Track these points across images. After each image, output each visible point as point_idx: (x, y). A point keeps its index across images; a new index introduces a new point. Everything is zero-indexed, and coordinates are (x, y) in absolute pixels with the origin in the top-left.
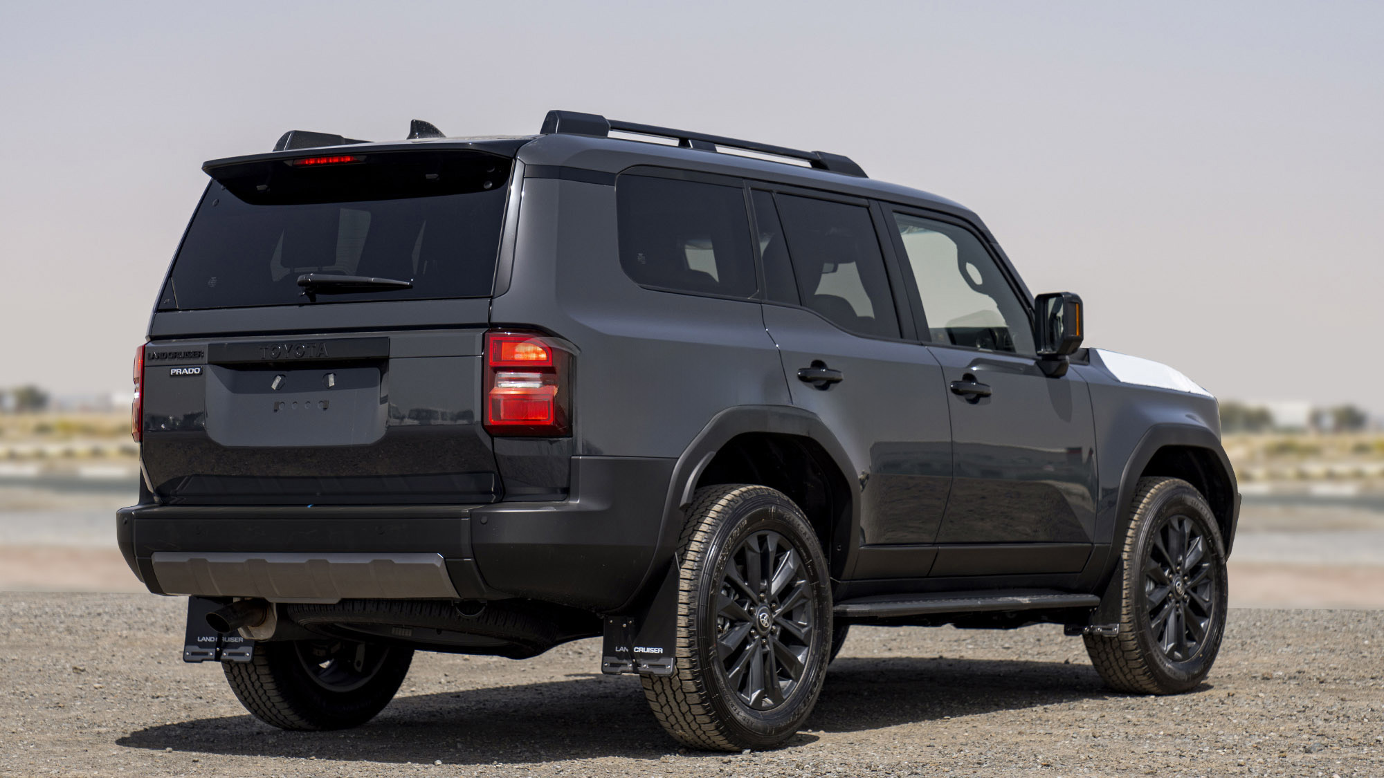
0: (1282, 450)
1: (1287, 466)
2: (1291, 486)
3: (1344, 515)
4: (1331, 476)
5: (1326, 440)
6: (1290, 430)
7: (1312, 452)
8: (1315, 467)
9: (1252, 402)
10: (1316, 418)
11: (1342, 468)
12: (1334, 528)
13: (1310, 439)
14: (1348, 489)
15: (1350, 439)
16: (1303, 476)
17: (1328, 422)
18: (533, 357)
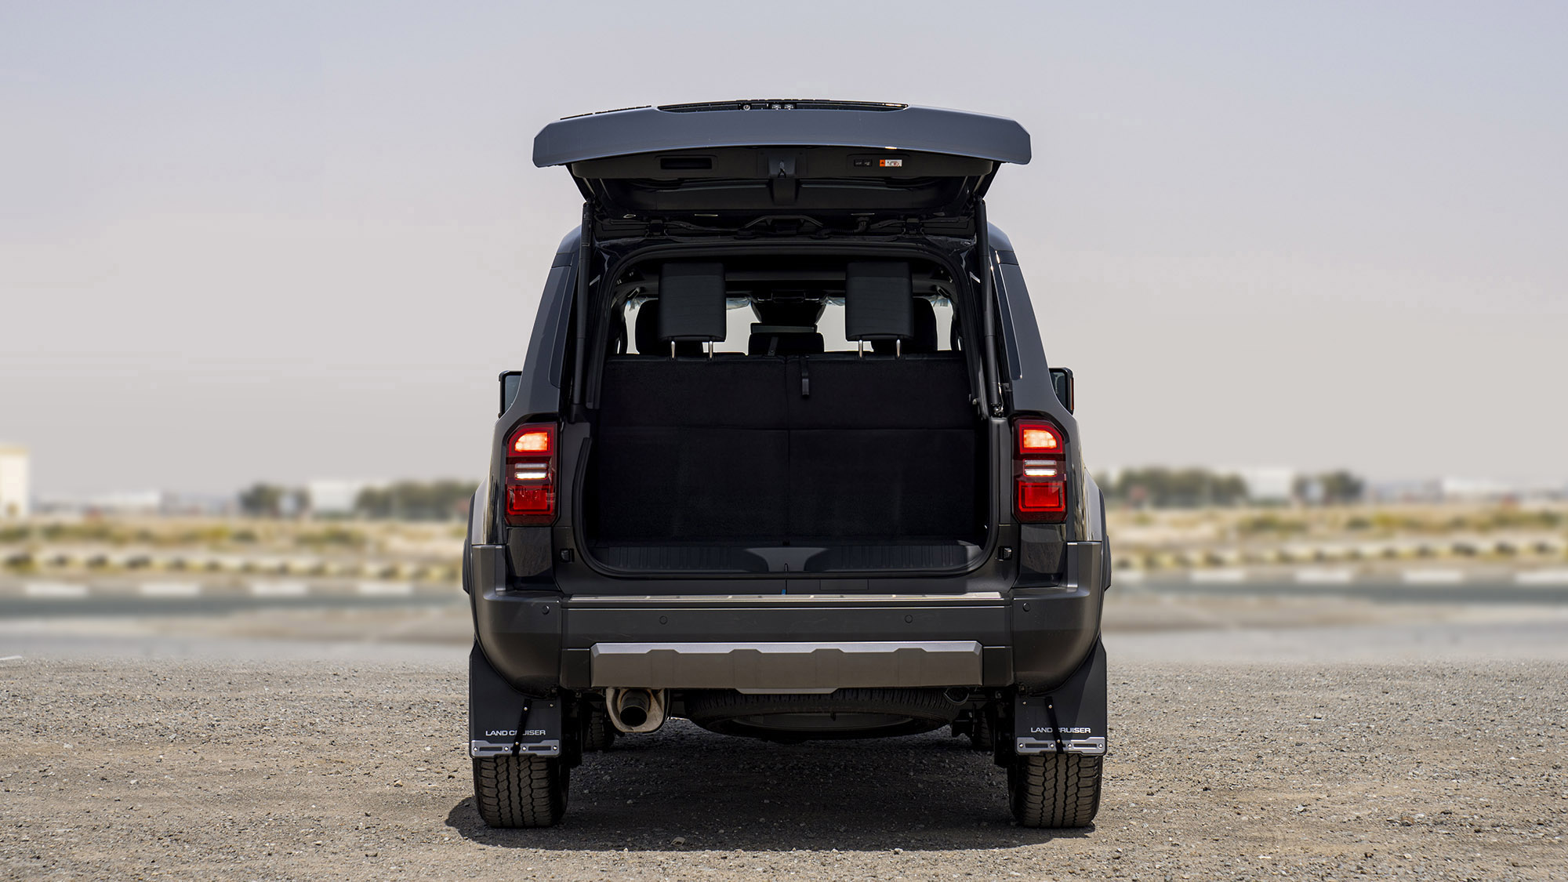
0: (1260, 526)
1: (1267, 548)
2: (1271, 572)
3: (1336, 606)
4: (1320, 559)
5: (1315, 513)
6: (1269, 502)
7: (1298, 528)
8: (1300, 548)
9: (1222, 469)
10: (1301, 487)
11: (1333, 549)
12: (1326, 623)
13: (1294, 513)
14: (1342, 575)
15: (1343, 513)
16: (1285, 559)
17: (1316, 491)
18: (1044, 444)
